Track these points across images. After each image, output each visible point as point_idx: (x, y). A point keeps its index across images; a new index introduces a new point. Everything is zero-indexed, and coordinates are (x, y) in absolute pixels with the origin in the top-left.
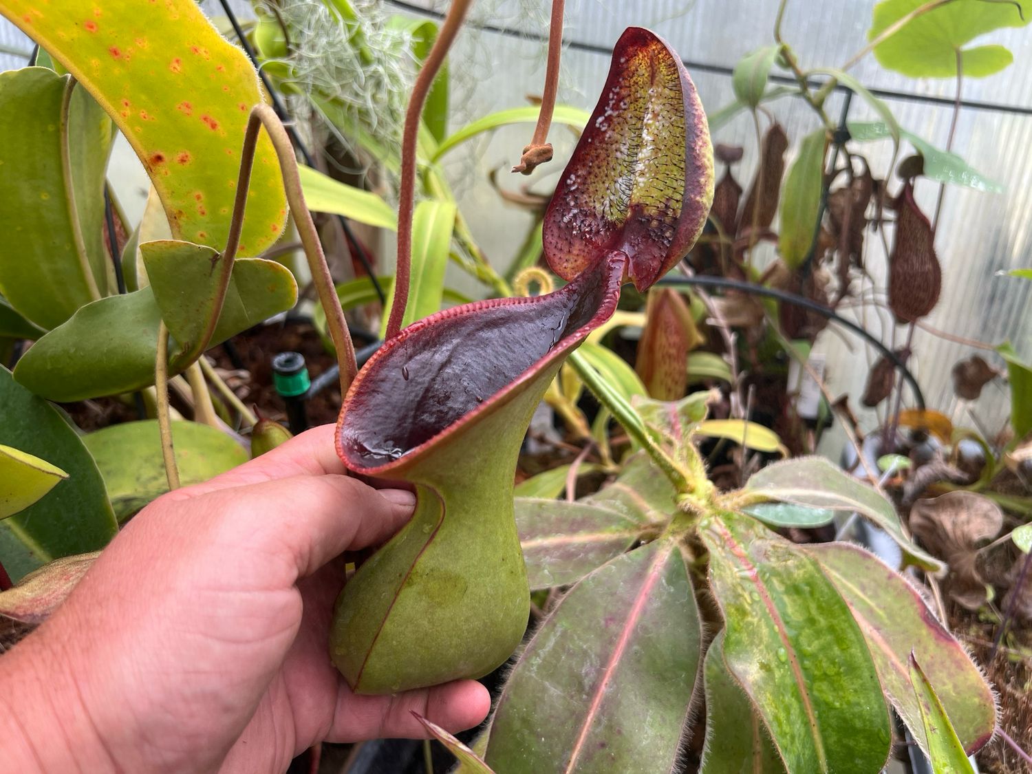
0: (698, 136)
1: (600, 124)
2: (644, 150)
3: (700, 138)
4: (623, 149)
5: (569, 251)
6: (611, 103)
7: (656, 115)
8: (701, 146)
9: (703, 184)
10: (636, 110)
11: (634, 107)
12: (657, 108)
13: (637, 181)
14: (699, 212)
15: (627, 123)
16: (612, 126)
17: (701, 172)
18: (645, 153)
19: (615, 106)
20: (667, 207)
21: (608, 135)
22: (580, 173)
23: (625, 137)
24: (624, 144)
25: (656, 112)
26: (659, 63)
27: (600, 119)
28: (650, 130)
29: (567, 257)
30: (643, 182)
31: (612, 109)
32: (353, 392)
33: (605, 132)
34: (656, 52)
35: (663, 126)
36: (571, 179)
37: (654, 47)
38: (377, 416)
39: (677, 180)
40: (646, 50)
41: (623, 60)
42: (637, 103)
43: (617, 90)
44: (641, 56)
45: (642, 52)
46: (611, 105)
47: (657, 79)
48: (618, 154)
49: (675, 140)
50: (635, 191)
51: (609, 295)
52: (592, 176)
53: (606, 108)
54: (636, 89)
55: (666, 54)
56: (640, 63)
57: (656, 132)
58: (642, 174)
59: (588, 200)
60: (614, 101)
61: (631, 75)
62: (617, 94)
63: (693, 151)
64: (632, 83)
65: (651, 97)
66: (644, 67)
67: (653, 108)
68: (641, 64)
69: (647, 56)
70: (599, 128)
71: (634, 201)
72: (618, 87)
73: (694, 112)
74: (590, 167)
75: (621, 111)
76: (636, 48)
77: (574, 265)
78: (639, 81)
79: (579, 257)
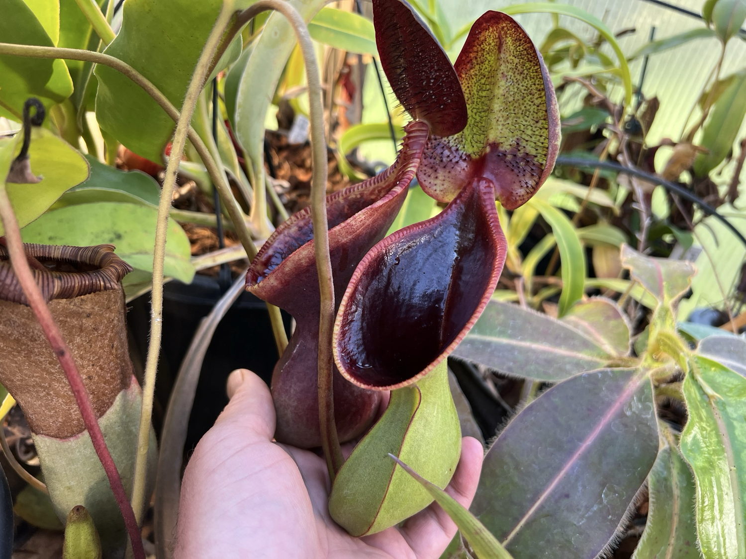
20: (518, 145)
26: (506, 37)
34: (506, 28)
37: (504, 25)
40: (496, 27)
41: (477, 32)
45: (493, 28)
47: (504, 48)
54: (482, 54)
56: (490, 36)
61: (480, 43)
64: (479, 49)
66: (492, 39)
69: (497, 30)
71: (492, 141)
76: (488, 25)
78: (486, 48)
79: (444, 182)
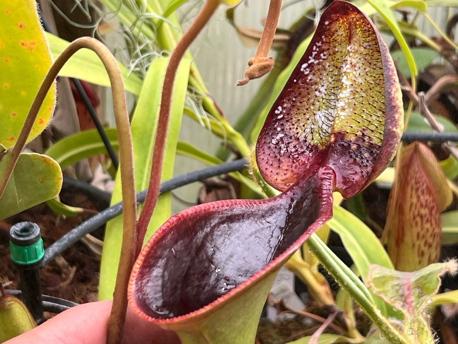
0: (393, 84)
1: (305, 69)
2: (344, 92)
3: (394, 85)
4: (322, 89)
5: (279, 167)
6: (314, 53)
7: (353, 66)
8: (395, 92)
9: (397, 119)
10: (333, 60)
11: (332, 58)
12: (354, 61)
13: (338, 114)
14: (395, 139)
15: (325, 70)
16: (313, 71)
17: (395, 110)
18: (345, 94)
19: (317, 56)
20: (363, 135)
21: (309, 78)
22: (285, 105)
23: (323, 81)
24: (323, 86)
25: (353, 64)
26: (356, 28)
27: (304, 66)
28: (349, 77)
29: (277, 171)
30: (344, 116)
31: (315, 58)
32: (139, 265)
33: (308, 75)
34: (355, 19)
35: (360, 74)
36: (278, 110)
37: (353, 16)
38: (157, 285)
39: (371, 116)
40: (346, 18)
41: (327, 23)
42: (335, 55)
43: (320, 44)
44: (341, 21)
45: (343, 19)
46: (313, 55)
47: (354, 39)
48: (317, 93)
49: (369, 86)
50: (337, 122)
51: (325, 199)
52: (295, 109)
53: (310, 57)
54: (334, 45)
55: (363, 22)
57: (354, 78)
58: (343, 109)
59: (292, 127)
60: (316, 53)
61: (331, 34)
62: (319, 47)
63: (390, 95)
64: (331, 40)
65: (349, 52)
66: (343, 29)
67: (351, 61)
68: (341, 27)
69: (347, 21)
70: (303, 72)
71: (336, 130)
72: (320, 42)
73: (388, 66)
74: (294, 102)
75: (321, 60)
76: (338, 15)
77: (284, 177)
78: (338, 39)
79: (288, 172)
